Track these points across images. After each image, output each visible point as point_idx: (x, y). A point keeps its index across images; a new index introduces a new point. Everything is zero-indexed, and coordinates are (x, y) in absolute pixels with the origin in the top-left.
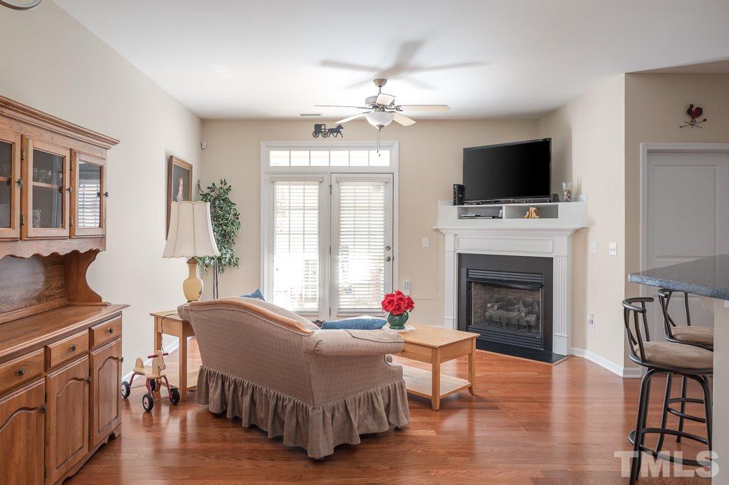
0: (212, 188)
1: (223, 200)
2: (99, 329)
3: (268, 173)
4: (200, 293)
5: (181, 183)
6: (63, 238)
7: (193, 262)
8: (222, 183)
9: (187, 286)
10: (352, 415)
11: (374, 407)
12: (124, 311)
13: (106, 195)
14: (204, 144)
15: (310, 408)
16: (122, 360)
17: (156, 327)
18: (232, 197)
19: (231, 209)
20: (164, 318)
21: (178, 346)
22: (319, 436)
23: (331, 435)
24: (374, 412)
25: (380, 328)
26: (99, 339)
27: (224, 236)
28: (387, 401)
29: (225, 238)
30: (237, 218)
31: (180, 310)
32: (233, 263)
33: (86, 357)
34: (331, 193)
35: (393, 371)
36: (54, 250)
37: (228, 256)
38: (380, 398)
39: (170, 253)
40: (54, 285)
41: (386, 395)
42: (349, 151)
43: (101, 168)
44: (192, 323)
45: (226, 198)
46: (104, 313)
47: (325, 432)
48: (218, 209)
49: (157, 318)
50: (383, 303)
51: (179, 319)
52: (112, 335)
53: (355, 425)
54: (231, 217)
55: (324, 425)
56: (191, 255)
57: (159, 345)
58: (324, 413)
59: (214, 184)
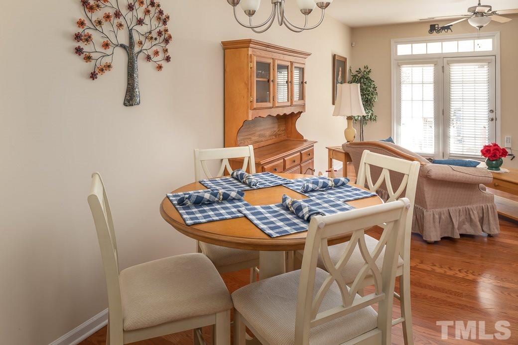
0: (359, 72)
1: (366, 79)
2: (305, 153)
3: (396, 60)
4: (354, 137)
5: (340, 70)
6: (288, 106)
7: (350, 118)
8: (365, 68)
9: (346, 132)
10: (454, 220)
11: (471, 218)
12: (315, 144)
13: (306, 83)
14: (354, 43)
15: (425, 211)
16: (314, 171)
17: (329, 155)
18: (371, 76)
19: (371, 84)
20: (334, 150)
21: (342, 166)
22: (430, 228)
23: (438, 229)
24: (470, 221)
25: (475, 167)
26: (304, 158)
27: (367, 101)
28: (481, 215)
29: (368, 102)
30: (376, 90)
31: (343, 146)
32: (373, 119)
33: (299, 167)
34: (443, 72)
35: (486, 197)
36: (285, 112)
37: (370, 114)
38: (475, 212)
39: (336, 113)
40: (282, 129)
41: (480, 212)
42: (458, 41)
43: (303, 69)
44: (351, 154)
45: (368, 77)
46: (305, 145)
47: (435, 227)
48: (363, 84)
49: (330, 150)
50: (482, 151)
51: (343, 151)
52: (310, 157)
53: (456, 226)
54: (371, 89)
55: (434, 222)
56: (349, 115)
57: (331, 165)
58: (434, 214)
59: (360, 69)
